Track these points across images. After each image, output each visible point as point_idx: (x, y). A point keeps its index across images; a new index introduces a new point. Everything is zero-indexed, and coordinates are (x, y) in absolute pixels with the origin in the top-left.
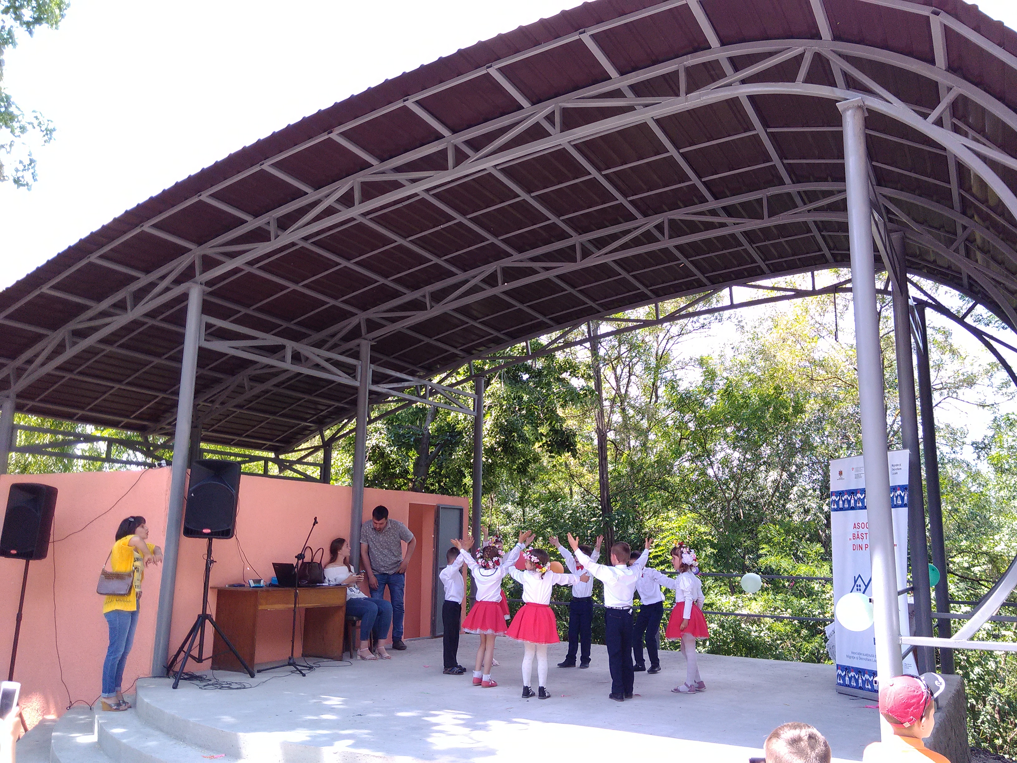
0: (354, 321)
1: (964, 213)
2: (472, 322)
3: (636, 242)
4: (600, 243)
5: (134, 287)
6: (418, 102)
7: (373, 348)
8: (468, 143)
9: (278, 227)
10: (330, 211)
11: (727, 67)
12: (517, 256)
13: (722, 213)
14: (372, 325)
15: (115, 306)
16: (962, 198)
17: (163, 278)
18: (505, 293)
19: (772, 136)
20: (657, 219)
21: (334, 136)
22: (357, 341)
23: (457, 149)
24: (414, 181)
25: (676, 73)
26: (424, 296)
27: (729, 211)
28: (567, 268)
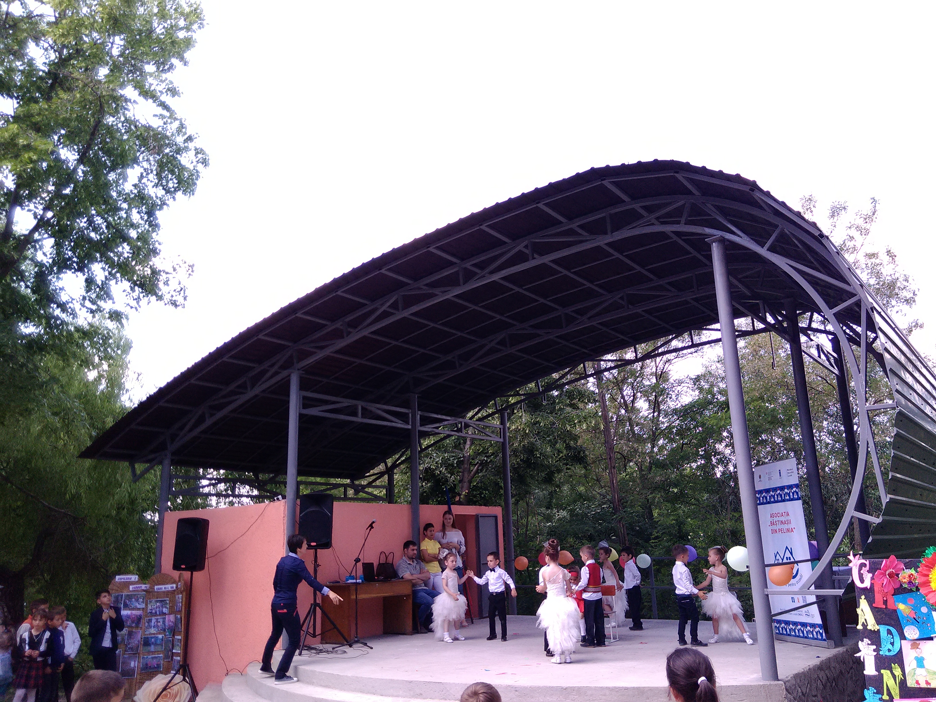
0: (404, 380)
2: (493, 371)
4: (582, 312)
5: (251, 374)
6: (436, 248)
7: (419, 399)
8: (475, 265)
9: (349, 327)
11: (643, 212)
12: (519, 326)
14: (418, 382)
15: (239, 387)
17: (272, 366)
18: (519, 351)
19: (685, 241)
20: (619, 294)
21: (383, 271)
22: (407, 395)
23: (467, 270)
25: (603, 218)
26: (454, 358)
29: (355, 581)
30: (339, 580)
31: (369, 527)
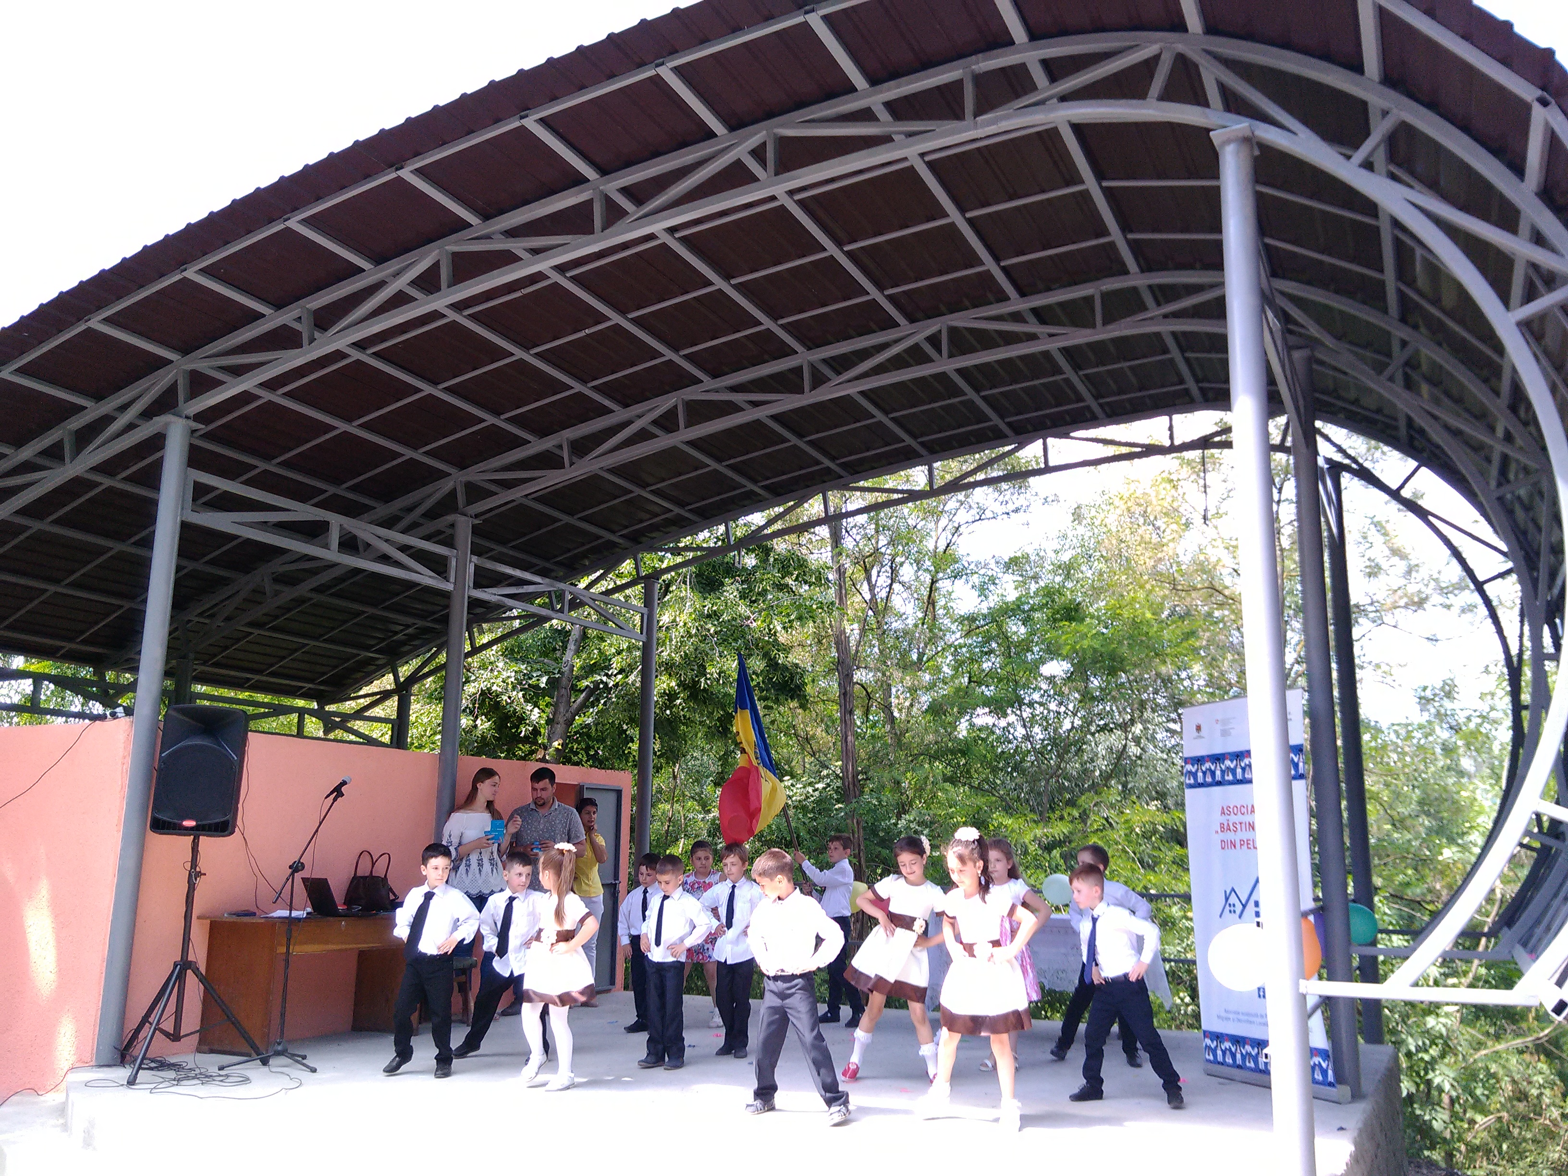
0: (445, 486)
1: (1403, 320)
2: (638, 491)
3: (897, 363)
4: (840, 364)
5: (76, 423)
6: (543, 121)
7: (476, 530)
8: (625, 191)
9: (315, 325)
10: (400, 300)
11: (1039, 76)
12: (708, 382)
13: (1032, 319)
14: (475, 492)
15: (45, 453)
16: (1401, 295)
17: (124, 408)
18: (691, 443)
19: (1109, 193)
20: (932, 327)
21: (406, 174)
22: (450, 518)
23: (608, 201)
24: (535, 251)
25: (959, 83)
26: (560, 447)
27: (1042, 315)
28: (788, 402)
29: (285, 913)
30: (253, 909)
31: (332, 793)
